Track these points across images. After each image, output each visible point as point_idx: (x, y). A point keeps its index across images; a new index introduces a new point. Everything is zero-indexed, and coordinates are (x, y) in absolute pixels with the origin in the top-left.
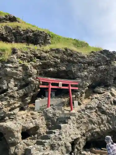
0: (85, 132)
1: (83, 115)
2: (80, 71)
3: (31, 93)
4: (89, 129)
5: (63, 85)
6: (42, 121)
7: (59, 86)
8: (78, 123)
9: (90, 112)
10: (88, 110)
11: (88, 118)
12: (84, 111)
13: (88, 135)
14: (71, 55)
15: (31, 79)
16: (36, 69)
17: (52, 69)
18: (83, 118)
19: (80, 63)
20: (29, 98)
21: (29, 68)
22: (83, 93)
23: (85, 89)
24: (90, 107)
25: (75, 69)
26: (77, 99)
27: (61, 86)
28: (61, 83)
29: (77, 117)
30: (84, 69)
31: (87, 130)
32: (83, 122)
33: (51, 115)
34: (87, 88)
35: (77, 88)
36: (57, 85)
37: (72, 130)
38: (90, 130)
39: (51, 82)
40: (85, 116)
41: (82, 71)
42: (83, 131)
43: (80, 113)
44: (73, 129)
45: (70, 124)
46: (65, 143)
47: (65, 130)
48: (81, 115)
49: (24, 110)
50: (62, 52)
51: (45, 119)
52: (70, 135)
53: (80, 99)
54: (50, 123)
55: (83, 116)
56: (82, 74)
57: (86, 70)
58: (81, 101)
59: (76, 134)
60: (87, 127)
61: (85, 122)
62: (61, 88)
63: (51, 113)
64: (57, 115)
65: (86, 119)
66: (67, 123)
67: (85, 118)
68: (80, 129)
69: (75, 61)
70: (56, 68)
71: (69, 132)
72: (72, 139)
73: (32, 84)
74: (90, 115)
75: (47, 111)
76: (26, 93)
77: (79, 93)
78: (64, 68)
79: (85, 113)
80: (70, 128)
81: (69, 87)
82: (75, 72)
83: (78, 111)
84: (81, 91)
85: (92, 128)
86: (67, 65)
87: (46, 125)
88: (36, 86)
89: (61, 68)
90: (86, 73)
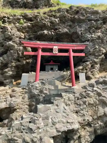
0: (90, 120)
1: (89, 92)
2: (90, 32)
3: (12, 62)
4: (99, 115)
5: (60, 51)
6: (23, 100)
7: (54, 52)
8: (78, 105)
9: (103, 89)
10: (100, 86)
11: (97, 97)
12: (93, 87)
13: (97, 125)
14: (77, 12)
15: (11, 43)
16: (23, 32)
17: (46, 32)
18: (89, 96)
19: (90, 20)
20: (10, 69)
21: (8, 30)
22: (96, 63)
23: (100, 57)
24: (104, 81)
25: (83, 29)
26: (85, 71)
27: (57, 52)
28: (56, 48)
29: (77, 95)
30: (97, 28)
31: (95, 117)
32: (87, 103)
33: (36, 92)
34: (103, 55)
35: (83, 55)
36: (51, 50)
37: (60, 115)
38: (100, 117)
39: (41, 47)
40: (92, 94)
41: (94, 32)
42: (87, 118)
43: (84, 90)
44: (64, 114)
45: (57, 106)
46: (40, 137)
47: (45, 114)
48: (85, 92)
49: (5, 86)
50: (64, 10)
51: (29, 97)
52: (54, 124)
53: (92, 72)
54: (34, 103)
55: (89, 94)
56: (93, 36)
57: (100, 31)
58: (93, 74)
59: (68, 122)
60: (96, 112)
61: (92, 102)
62: (57, 55)
63: (37, 89)
64: (45, 92)
65: (94, 98)
66: (52, 103)
67: (91, 97)
68: (80, 114)
69: (81, 18)
70: (53, 30)
71: (52, 118)
72: (58, 131)
73: (12, 50)
74: (101, 92)
75: (32, 86)
76: (4, 62)
77: (88, 63)
78: (66, 30)
79: (93, 89)
80: (57, 112)
81: (70, 54)
82: (81, 34)
83: (82, 87)
84: (92, 60)
85: (105, 114)
86: (70, 26)
87: (29, 105)
88: (18, 54)
89: (60, 30)
90: (99, 34)
